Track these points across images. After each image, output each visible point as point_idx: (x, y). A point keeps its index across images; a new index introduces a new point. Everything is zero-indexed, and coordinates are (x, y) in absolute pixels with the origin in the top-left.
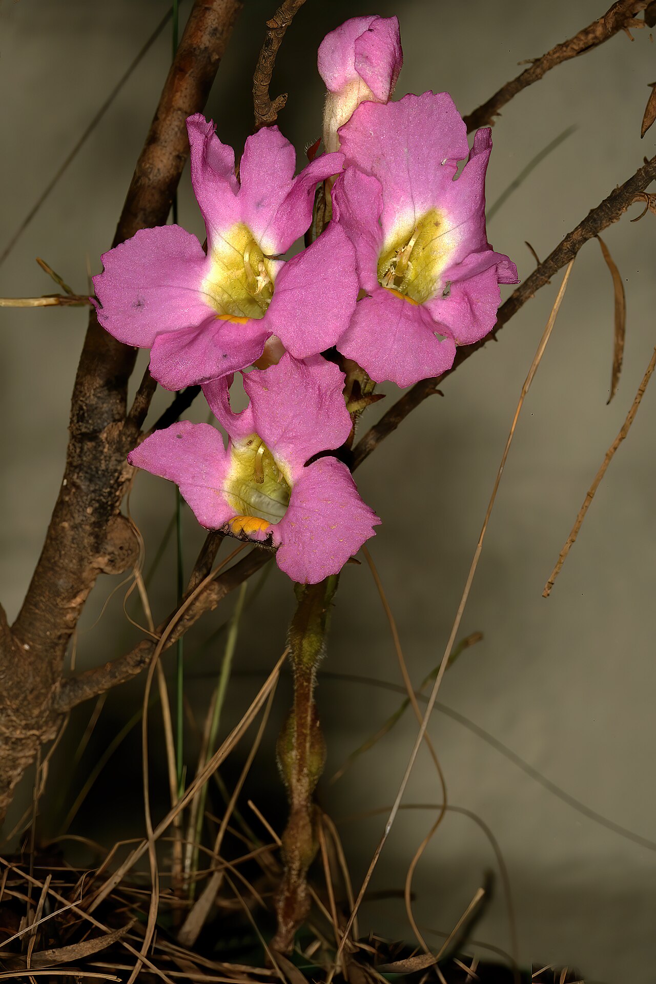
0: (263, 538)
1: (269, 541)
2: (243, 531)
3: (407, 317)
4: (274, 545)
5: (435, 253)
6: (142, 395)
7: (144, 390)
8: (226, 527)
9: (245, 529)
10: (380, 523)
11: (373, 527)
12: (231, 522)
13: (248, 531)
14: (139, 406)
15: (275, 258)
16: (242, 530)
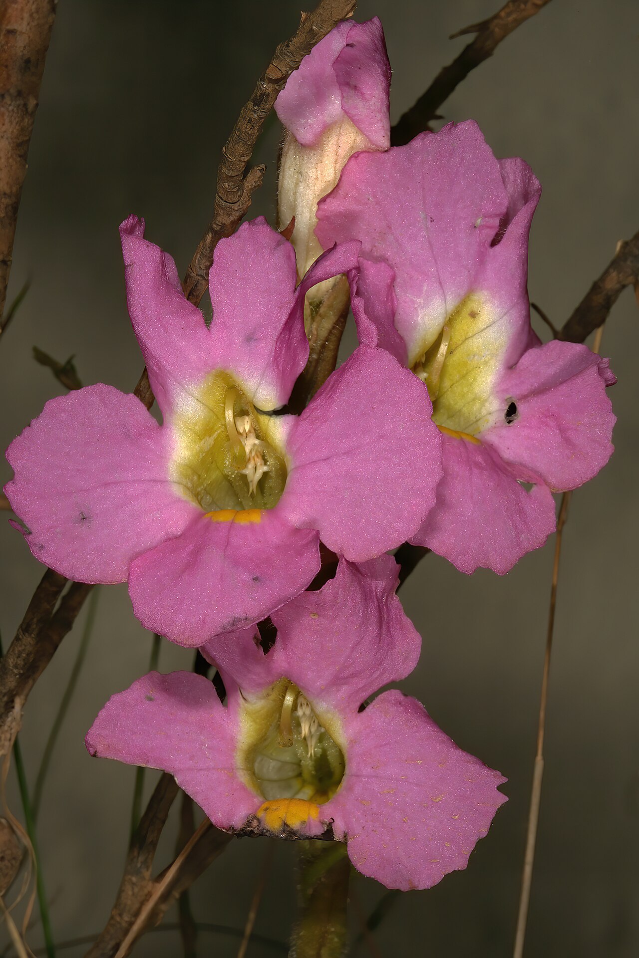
0: (317, 830)
1: (329, 834)
2: (288, 826)
3: (477, 465)
4: (336, 839)
5: (476, 357)
6: (31, 635)
7: (34, 626)
8: (255, 823)
9: (289, 823)
10: (504, 780)
11: (500, 788)
12: (260, 814)
13: (295, 823)
14: (24, 650)
15: (276, 413)
16: (285, 824)
